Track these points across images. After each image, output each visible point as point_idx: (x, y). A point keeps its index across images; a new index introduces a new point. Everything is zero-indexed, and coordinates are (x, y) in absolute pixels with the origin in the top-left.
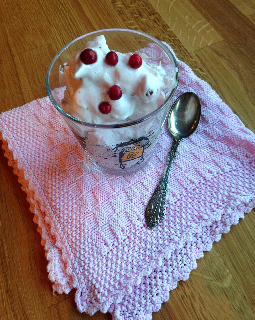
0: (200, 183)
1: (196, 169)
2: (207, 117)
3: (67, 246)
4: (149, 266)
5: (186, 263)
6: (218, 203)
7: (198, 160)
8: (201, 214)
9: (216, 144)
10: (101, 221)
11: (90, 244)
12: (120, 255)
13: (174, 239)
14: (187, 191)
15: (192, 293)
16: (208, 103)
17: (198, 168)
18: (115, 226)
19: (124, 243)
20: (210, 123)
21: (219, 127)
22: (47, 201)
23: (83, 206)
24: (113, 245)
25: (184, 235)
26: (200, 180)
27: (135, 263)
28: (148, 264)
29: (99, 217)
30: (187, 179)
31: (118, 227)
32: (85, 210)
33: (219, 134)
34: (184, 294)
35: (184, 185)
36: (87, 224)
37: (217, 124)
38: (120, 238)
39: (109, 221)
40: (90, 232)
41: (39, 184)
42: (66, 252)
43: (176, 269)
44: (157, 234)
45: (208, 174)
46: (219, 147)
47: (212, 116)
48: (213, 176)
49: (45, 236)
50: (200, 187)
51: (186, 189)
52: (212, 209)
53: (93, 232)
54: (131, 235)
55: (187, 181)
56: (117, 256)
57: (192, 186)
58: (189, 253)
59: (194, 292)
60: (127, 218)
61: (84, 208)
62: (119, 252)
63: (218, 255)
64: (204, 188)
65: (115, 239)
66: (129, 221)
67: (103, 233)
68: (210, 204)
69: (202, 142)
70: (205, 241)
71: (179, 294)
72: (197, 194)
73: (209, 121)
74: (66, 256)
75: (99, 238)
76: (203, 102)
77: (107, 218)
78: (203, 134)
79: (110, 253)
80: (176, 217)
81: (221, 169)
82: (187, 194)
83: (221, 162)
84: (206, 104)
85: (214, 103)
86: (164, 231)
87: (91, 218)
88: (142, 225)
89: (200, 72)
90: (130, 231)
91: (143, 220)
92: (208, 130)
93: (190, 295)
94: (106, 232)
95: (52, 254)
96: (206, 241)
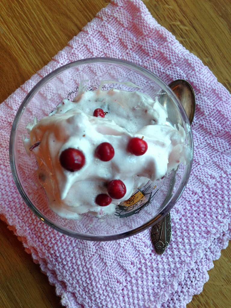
0: (202, 192)
1: (197, 176)
2: (202, 107)
3: (79, 290)
4: (165, 292)
5: (198, 279)
6: (224, 213)
7: (197, 165)
8: (209, 229)
9: (215, 141)
10: (108, 260)
11: (103, 285)
12: (135, 289)
13: (185, 260)
14: (191, 204)
15: (206, 300)
16: (202, 88)
17: (199, 175)
18: (123, 262)
19: (137, 276)
20: (207, 114)
21: (218, 118)
22: (44, 248)
23: (85, 249)
24: (126, 280)
25: (195, 254)
26: (203, 189)
27: (151, 291)
28: (163, 290)
29: (105, 256)
30: (188, 190)
31: (127, 262)
32: (88, 253)
33: (218, 129)
34: (199, 303)
35: (186, 198)
36: (94, 267)
37: (214, 115)
38: (131, 272)
39: (116, 257)
40: (99, 274)
41: (28, 228)
42: (80, 296)
43: (190, 287)
44: (168, 258)
45: (210, 180)
46: (219, 145)
47: (208, 105)
48: (215, 181)
49: (52, 280)
50: (204, 197)
51: (189, 201)
52: (219, 221)
53: (103, 273)
54: (141, 266)
55: (189, 192)
56: (132, 290)
57: (196, 197)
58: (200, 267)
59: (207, 299)
60: (133, 248)
61: (87, 252)
62: (133, 285)
63: (226, 260)
64: (208, 197)
65: (127, 274)
66: (137, 251)
67: (113, 272)
68: (216, 215)
69: (199, 141)
70: (213, 251)
71: (194, 304)
72: (201, 205)
73: (205, 112)
74: (81, 300)
75: (110, 278)
76: (195, 87)
77: (114, 255)
78: (199, 129)
79: (125, 289)
80: (184, 237)
81: (224, 171)
82: (191, 207)
83: (223, 164)
84: (199, 90)
85: (209, 86)
86: (174, 255)
87: (97, 259)
88: (151, 251)
89: (182, 27)
90: (140, 262)
91: (150, 245)
92: (204, 125)
93: (205, 303)
94: (116, 269)
95: (66, 299)
96: (215, 251)
